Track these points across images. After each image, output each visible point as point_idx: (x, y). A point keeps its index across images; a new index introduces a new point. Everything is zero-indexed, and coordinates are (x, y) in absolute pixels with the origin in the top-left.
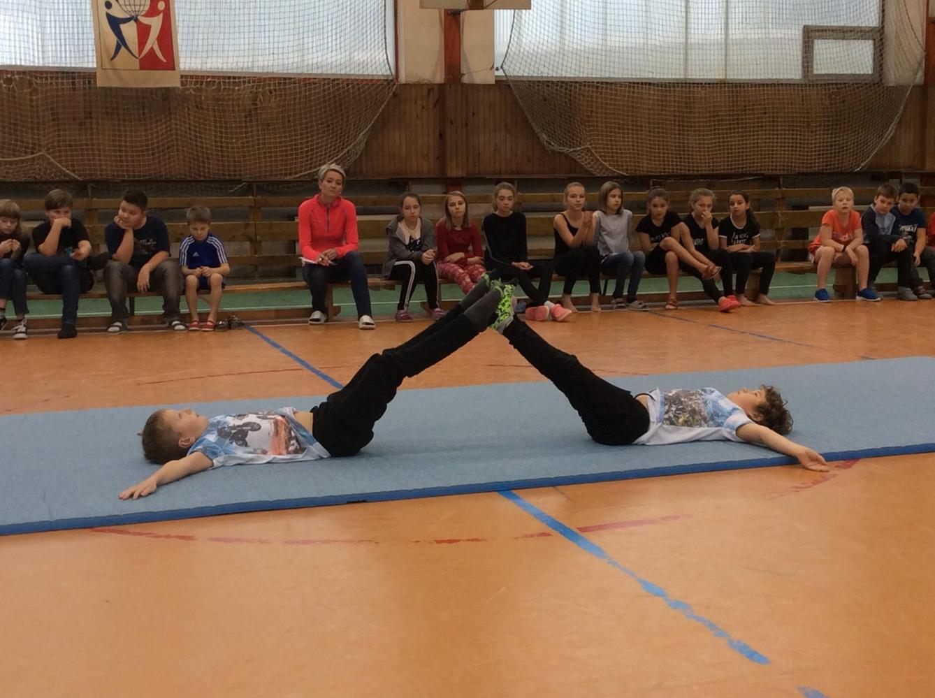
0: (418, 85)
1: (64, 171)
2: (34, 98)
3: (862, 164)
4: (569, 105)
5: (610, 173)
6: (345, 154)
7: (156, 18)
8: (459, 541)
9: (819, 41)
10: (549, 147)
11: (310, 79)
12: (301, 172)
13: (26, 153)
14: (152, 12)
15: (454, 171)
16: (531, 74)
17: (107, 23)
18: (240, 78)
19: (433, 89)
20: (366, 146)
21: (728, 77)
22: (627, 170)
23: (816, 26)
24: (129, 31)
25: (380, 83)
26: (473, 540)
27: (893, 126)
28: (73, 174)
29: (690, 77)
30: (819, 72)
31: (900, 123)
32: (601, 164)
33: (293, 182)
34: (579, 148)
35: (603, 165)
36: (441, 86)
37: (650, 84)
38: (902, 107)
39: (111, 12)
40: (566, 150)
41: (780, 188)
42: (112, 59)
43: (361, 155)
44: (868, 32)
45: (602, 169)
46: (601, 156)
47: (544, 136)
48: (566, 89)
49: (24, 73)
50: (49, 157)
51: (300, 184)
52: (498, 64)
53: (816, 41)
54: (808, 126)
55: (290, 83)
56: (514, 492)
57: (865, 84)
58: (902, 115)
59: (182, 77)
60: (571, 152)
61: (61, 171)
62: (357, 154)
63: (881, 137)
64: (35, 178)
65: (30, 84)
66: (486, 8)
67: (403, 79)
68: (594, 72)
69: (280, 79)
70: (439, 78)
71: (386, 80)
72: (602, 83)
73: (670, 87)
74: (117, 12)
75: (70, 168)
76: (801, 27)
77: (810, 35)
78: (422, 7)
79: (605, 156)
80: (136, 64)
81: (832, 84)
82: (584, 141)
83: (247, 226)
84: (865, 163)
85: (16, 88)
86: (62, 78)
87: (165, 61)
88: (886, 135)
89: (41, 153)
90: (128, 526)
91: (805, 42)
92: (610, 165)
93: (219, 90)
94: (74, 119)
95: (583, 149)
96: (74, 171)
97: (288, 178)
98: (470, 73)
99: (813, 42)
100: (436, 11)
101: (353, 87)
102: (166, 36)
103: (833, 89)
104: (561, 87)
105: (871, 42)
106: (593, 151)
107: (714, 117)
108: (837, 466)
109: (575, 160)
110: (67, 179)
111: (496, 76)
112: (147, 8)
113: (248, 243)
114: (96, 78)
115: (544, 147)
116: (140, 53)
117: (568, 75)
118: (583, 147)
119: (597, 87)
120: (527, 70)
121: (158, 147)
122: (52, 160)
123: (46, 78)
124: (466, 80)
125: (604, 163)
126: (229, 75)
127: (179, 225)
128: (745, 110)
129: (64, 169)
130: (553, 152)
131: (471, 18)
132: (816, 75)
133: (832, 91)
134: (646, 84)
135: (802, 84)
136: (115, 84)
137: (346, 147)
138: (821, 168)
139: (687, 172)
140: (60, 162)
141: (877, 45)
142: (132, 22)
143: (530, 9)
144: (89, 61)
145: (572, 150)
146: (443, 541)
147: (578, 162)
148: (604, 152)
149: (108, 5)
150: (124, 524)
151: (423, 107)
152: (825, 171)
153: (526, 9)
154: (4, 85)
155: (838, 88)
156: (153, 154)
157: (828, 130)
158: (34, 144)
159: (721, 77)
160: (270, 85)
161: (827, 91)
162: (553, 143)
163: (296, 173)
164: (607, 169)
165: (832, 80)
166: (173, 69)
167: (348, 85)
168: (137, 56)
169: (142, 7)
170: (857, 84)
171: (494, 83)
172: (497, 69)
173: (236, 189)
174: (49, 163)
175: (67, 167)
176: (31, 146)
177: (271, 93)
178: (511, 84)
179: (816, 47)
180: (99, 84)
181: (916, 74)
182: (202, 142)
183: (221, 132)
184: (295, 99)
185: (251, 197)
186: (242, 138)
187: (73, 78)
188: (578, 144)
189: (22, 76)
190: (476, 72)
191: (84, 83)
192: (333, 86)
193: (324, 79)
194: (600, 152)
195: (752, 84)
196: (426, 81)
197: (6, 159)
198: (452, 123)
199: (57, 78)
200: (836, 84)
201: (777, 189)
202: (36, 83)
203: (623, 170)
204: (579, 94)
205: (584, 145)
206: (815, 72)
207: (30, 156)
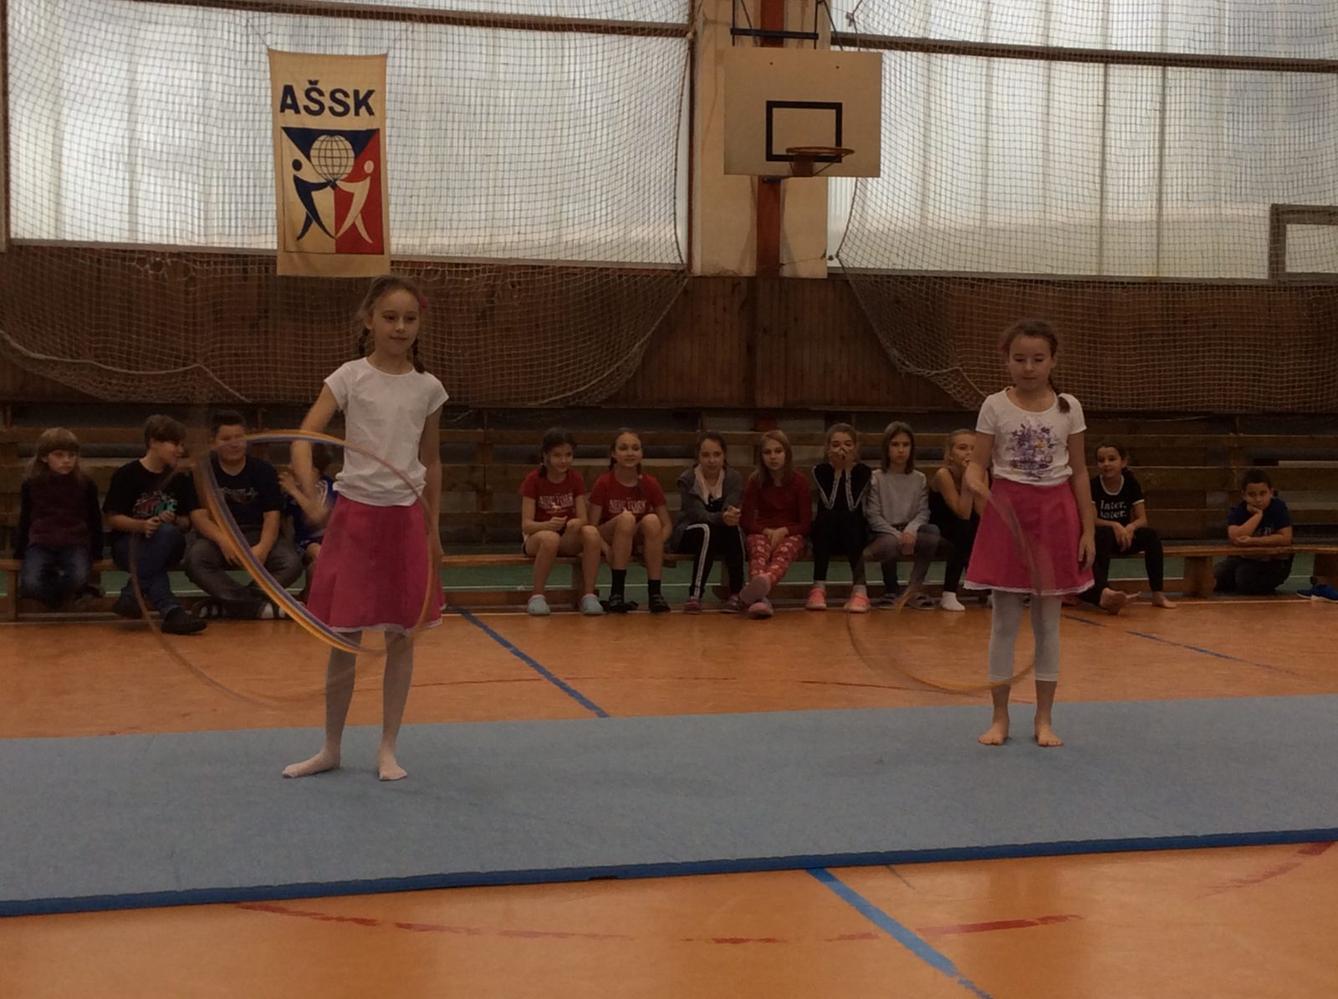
0: (720, 279)
1: (227, 390)
2: (191, 289)
4: (931, 310)
6: (613, 373)
7: (360, 183)
8: (748, 940)
9: (1294, 226)
10: (902, 368)
11: (567, 268)
12: (551, 396)
13: (176, 364)
14: (356, 175)
15: (767, 400)
16: (878, 265)
17: (295, 192)
18: (471, 265)
19: (739, 284)
20: (643, 363)
21: (1161, 275)
23: (1290, 206)
24: (324, 200)
25: (665, 274)
26: (769, 940)
28: (237, 394)
29: (1105, 274)
30: (1294, 270)
32: (977, 393)
33: (539, 409)
34: (944, 371)
35: (979, 395)
36: (749, 279)
37: (1048, 282)
39: (300, 174)
40: (925, 372)
41: (1235, 432)
42: (299, 238)
43: (636, 374)
46: (976, 383)
47: (895, 352)
48: (928, 287)
49: (179, 255)
50: (207, 370)
51: (548, 412)
52: (831, 251)
53: (1289, 226)
54: (1278, 346)
55: (541, 274)
56: (829, 870)
59: (393, 263)
60: (934, 376)
61: (222, 389)
62: (630, 372)
64: (186, 398)
65: (187, 270)
66: (817, 174)
67: (697, 269)
68: (968, 264)
69: (527, 267)
70: (748, 269)
71: (674, 271)
72: (980, 280)
73: (1077, 287)
74: (309, 174)
75: (235, 386)
76: (1267, 208)
77: (1281, 217)
78: (726, 173)
79: (982, 383)
80: (331, 245)
81: (1313, 287)
82: (952, 361)
83: (473, 469)
85: (166, 276)
86: (230, 263)
87: (370, 241)
89: (196, 365)
90: (289, 902)
91: (1272, 228)
93: (442, 281)
94: (243, 318)
95: (952, 372)
96: (239, 390)
97: (532, 404)
98: (793, 263)
99: (1285, 227)
100: (747, 179)
101: (628, 281)
102: (374, 209)
103: (1315, 294)
104: (922, 283)
106: (965, 374)
107: (1140, 329)
108: (1301, 852)
109: (938, 387)
110: (230, 401)
111: (829, 268)
112: (349, 170)
113: (474, 493)
114: (275, 263)
115: (894, 368)
116: (337, 233)
117: (931, 268)
118: (950, 369)
119: (972, 286)
120: (873, 260)
122: (211, 375)
123: (208, 263)
124: (786, 272)
125: (980, 392)
126: (457, 261)
128: (1185, 322)
130: (907, 375)
131: (795, 189)
132: (1290, 274)
133: (1312, 297)
134: (1042, 282)
135: (1268, 287)
136: (302, 272)
137: (616, 362)
138: (1296, 406)
139: (1100, 408)
140: (221, 377)
142: (329, 188)
143: (878, 176)
144: (268, 242)
145: (934, 372)
146: (726, 941)
147: (943, 390)
148: (981, 377)
149: (297, 165)
150: (279, 899)
151: (725, 309)
152: (1301, 411)
153: (873, 176)
154: (151, 272)
155: (1321, 293)
157: (1306, 352)
158: (187, 352)
159: (1150, 275)
160: (512, 275)
161: (1306, 298)
162: (907, 363)
163: (543, 398)
165: (1313, 282)
166: (382, 253)
167: (620, 276)
168: (333, 234)
169: (343, 169)
171: (825, 277)
172: (831, 258)
173: (460, 418)
174: (206, 379)
175: (230, 384)
176: (183, 355)
177: (513, 286)
178: (849, 278)
179: (1289, 234)
180: (279, 272)
183: (443, 340)
184: (546, 295)
185: (480, 430)
186: (471, 348)
187: (245, 264)
188: (944, 364)
189: (175, 259)
190: (802, 261)
191: (260, 271)
192: (600, 279)
193: (588, 269)
194: (975, 377)
195: (1195, 285)
196: (731, 273)
197: (149, 373)
198: (765, 331)
199: (223, 263)
200: (1319, 287)
201: (1231, 434)
202: (194, 270)
204: (946, 295)
205: (952, 366)
206: (1288, 270)
207: (182, 369)
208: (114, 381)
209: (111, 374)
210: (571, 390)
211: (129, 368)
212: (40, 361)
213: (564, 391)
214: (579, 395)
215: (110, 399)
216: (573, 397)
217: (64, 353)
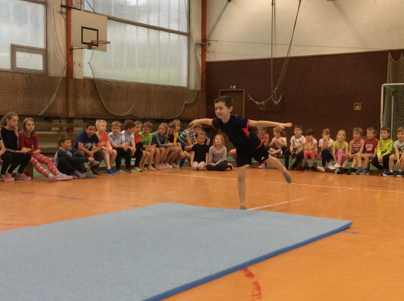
3: (42, 112)
9: (19, 52)
23: (17, 45)
27: (54, 95)
30: (19, 67)
31: (57, 94)
38: (58, 87)
44: (41, 51)
53: (17, 52)
54: (16, 92)
57: (42, 75)
58: (58, 90)
63: (49, 100)
76: (10, 44)
77: (14, 49)
81: (27, 73)
84: (43, 111)
88: (52, 100)
91: (12, 51)
99: (15, 52)
103: (27, 75)
105: (42, 55)
132: (18, 68)
133: (27, 76)
135: (11, 72)
138: (23, 113)
141: (45, 58)
152: (25, 115)
155: (29, 75)
157: (25, 95)
161: (25, 76)
165: (27, 71)
170: (38, 74)
179: (17, 55)
181: (63, 72)
200: (29, 73)
206: (17, 66)
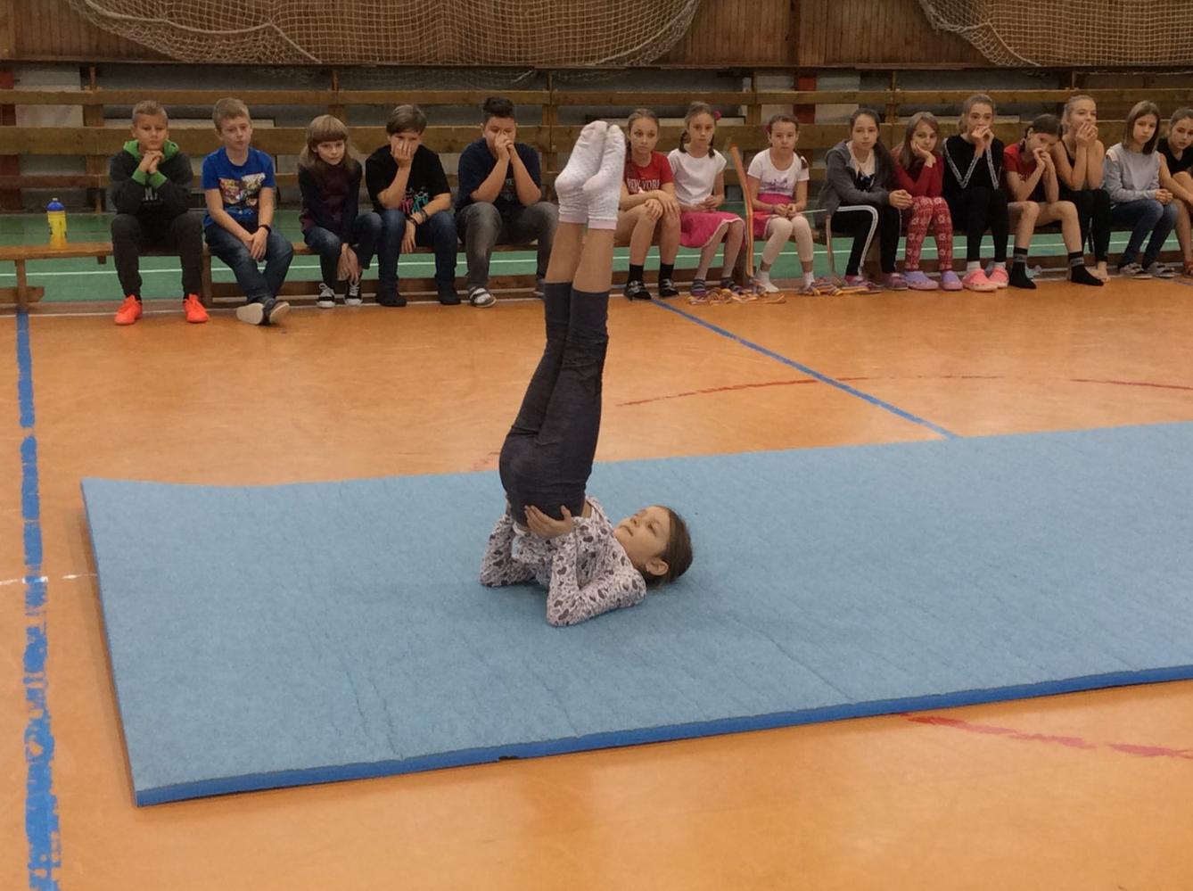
1: (297, 50)
5: (1015, 61)
6: (665, 32)
10: (936, 25)
12: (606, 55)
13: (247, 23)
15: (808, 59)
20: (693, 21)
22: (1037, 57)
28: (308, 55)
32: (1004, 48)
33: (597, 70)
34: (975, 27)
35: (1007, 51)
40: (958, 28)
43: (687, 32)
45: (1004, 57)
46: (1004, 38)
47: (931, 9)
50: (278, 29)
51: (605, 73)
60: (965, 32)
61: (294, 50)
62: (682, 31)
64: (260, 60)
75: (306, 46)
79: (1010, 38)
82: (983, 17)
83: (537, 129)
89: (267, 24)
92: (1016, 51)
95: (982, 28)
96: (308, 50)
97: (591, 64)
106: (995, 30)
109: (969, 43)
110: (301, 61)
115: (929, 24)
118: (981, 25)
121: (420, 18)
122: (282, 34)
125: (1008, 48)
127: (451, 129)
129: (298, 47)
130: (941, 30)
137: (669, 20)
139: (1118, 62)
140: (292, 37)
145: (966, 29)
147: (972, 45)
148: (1010, 32)
156: (413, 28)
158: (259, 11)
162: (942, 19)
163: (600, 58)
164: (1011, 56)
173: (521, 78)
174: (278, 39)
175: (301, 43)
176: (254, 14)
182: (477, 12)
185: (547, 92)
188: (976, 21)
194: (1004, 32)
197: (221, 32)
203: (1031, 58)
205: (983, 22)
207: (253, 29)
208: (188, 41)
209: (184, 34)
210: (626, 49)
211: (202, 27)
212: (116, 21)
213: (619, 51)
214: (633, 56)
215: (187, 61)
216: (629, 57)
217: (139, 12)
